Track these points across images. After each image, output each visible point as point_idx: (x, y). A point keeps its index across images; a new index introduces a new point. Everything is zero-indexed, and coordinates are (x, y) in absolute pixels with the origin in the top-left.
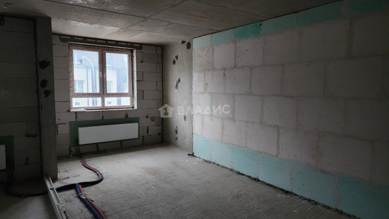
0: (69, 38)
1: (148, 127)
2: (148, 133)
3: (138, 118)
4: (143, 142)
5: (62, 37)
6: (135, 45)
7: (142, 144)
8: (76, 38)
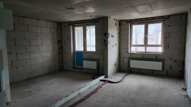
0: (130, 21)
1: (171, 65)
2: (171, 69)
3: (164, 59)
4: (167, 74)
5: (127, 21)
6: (164, 17)
7: (166, 75)
8: (132, 20)
